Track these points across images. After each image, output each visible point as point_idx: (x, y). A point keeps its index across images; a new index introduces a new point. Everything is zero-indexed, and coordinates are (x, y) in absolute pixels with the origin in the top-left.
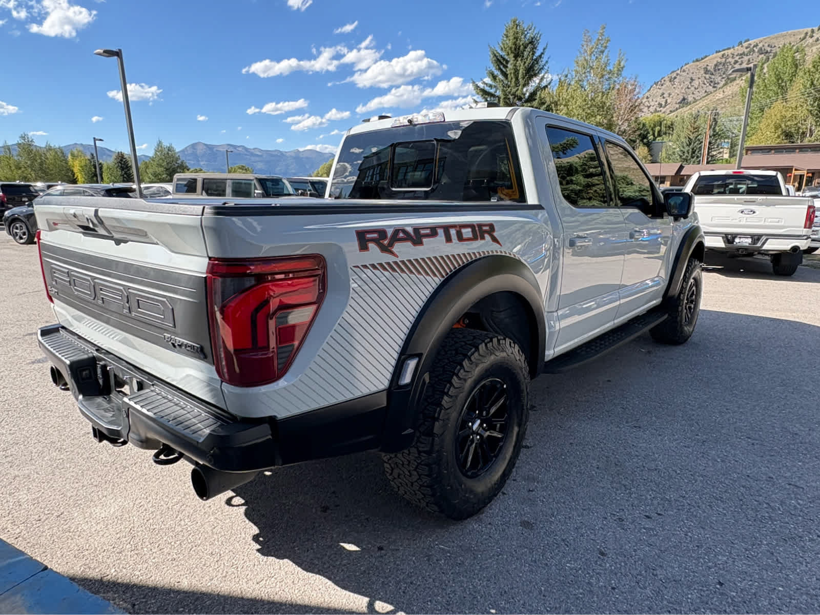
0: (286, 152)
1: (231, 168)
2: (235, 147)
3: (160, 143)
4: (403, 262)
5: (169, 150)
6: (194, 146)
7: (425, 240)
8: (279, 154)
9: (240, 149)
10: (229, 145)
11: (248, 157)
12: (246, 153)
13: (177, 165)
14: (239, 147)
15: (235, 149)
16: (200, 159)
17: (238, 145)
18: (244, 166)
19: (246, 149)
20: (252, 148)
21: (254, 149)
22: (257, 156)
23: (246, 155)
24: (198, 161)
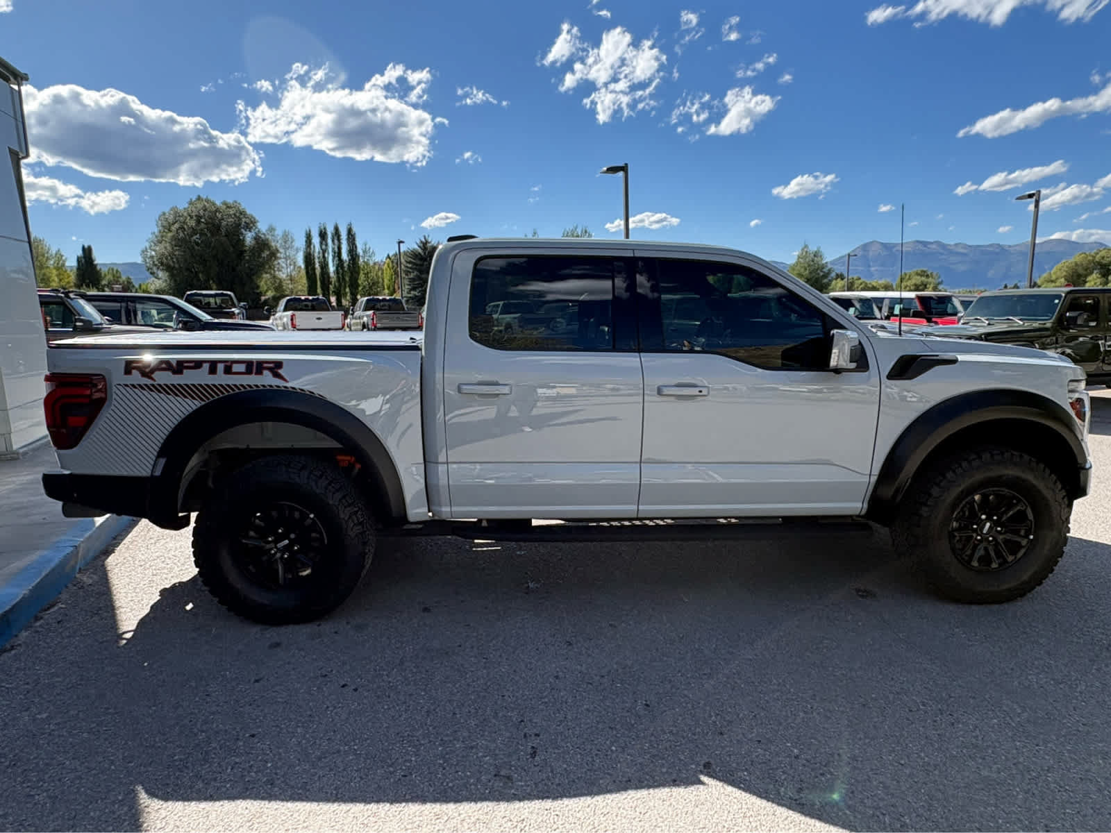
0: (1010, 246)
1: (906, 274)
2: (925, 244)
3: (806, 246)
4: (160, 385)
5: (815, 256)
6: (865, 247)
7: (185, 371)
8: (997, 250)
9: (934, 246)
10: (918, 242)
11: (944, 257)
12: (942, 251)
13: (822, 274)
14: (932, 243)
15: (925, 246)
16: (871, 264)
17: (932, 240)
18: (925, 272)
19: (943, 246)
20: (952, 243)
21: (956, 245)
22: (958, 254)
23: (942, 254)
24: (869, 266)
